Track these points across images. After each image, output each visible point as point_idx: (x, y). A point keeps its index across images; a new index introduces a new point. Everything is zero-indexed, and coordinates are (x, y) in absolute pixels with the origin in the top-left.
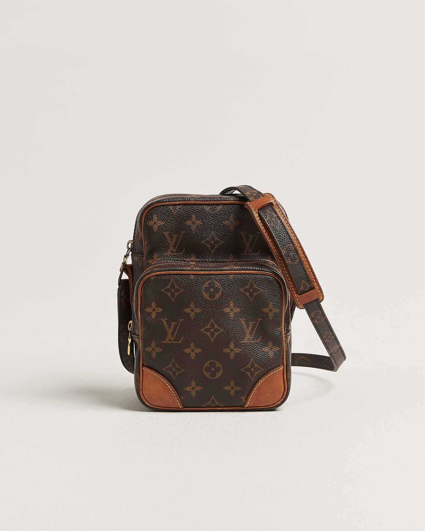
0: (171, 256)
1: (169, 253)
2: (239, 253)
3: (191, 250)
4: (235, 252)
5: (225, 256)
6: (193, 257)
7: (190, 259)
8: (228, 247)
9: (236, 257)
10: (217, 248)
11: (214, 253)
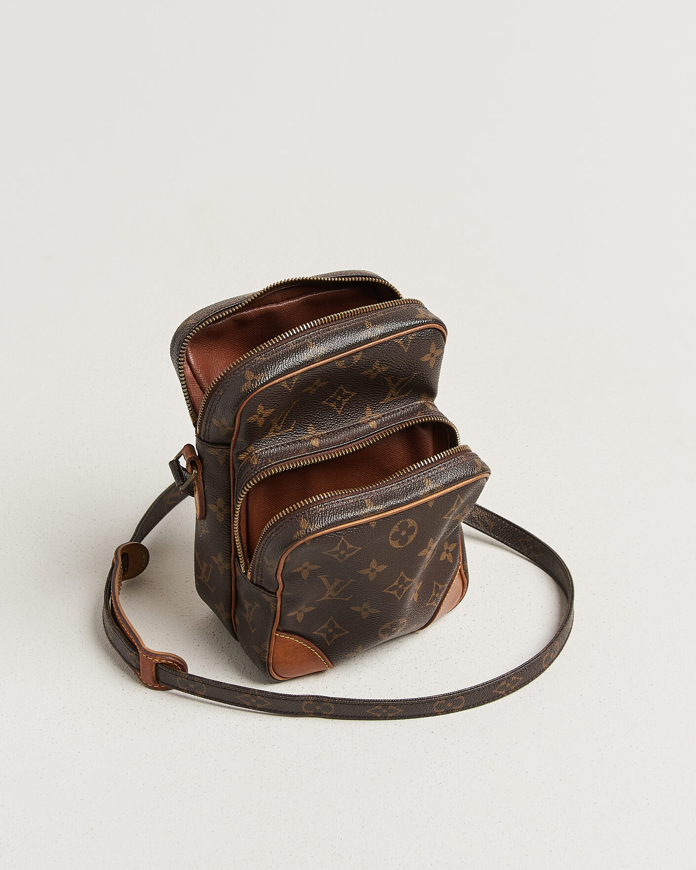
0: (274, 439)
1: (270, 434)
2: (379, 402)
3: (306, 419)
4: (373, 401)
5: (359, 413)
6: (310, 429)
7: (306, 434)
8: (363, 397)
9: (375, 409)
10: (346, 404)
11: (342, 413)
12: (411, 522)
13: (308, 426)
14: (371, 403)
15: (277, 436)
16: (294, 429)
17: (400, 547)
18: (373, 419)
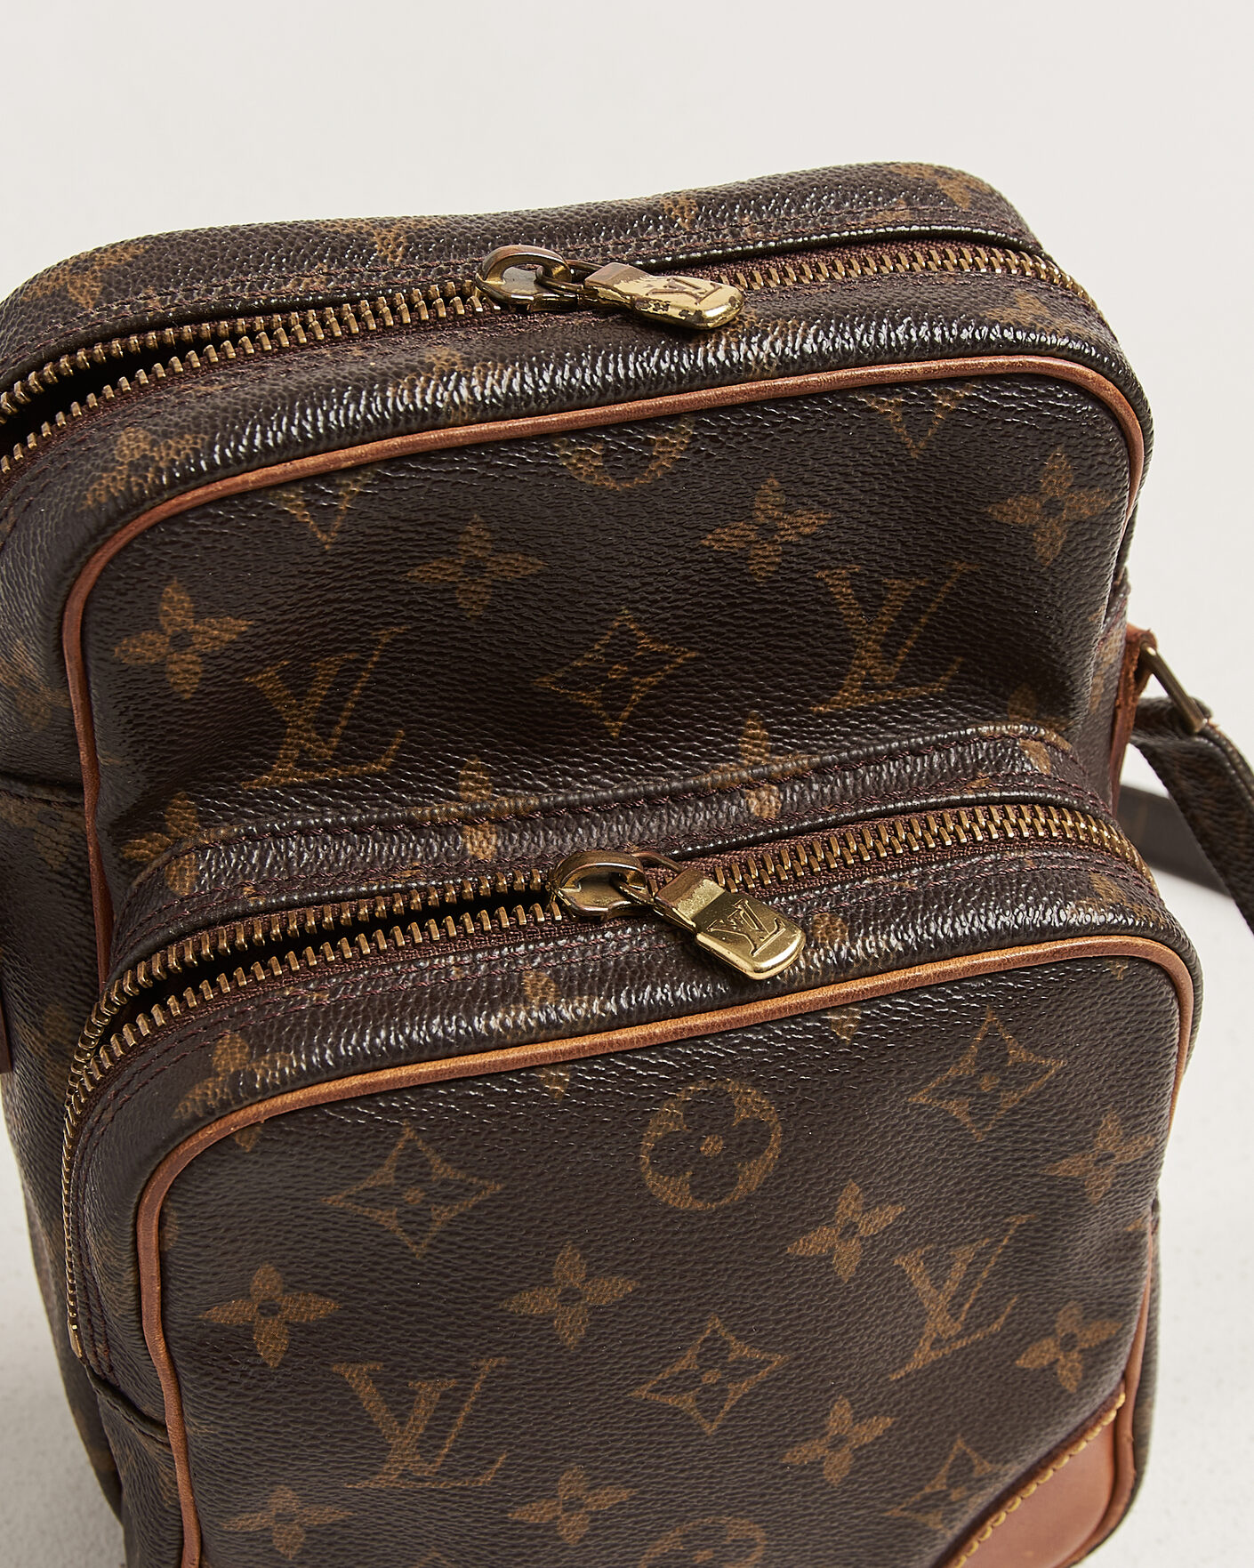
0: (298, 795)
1: (283, 771)
2: (807, 704)
3: (455, 732)
4: (780, 699)
5: (707, 743)
6: (471, 778)
7: (450, 798)
8: (731, 676)
9: (786, 734)
10: (648, 697)
11: (624, 731)
12: (750, 1102)
13: (461, 765)
14: (768, 706)
15: (316, 784)
16: (393, 766)
17: (699, 1205)
18: (771, 780)
